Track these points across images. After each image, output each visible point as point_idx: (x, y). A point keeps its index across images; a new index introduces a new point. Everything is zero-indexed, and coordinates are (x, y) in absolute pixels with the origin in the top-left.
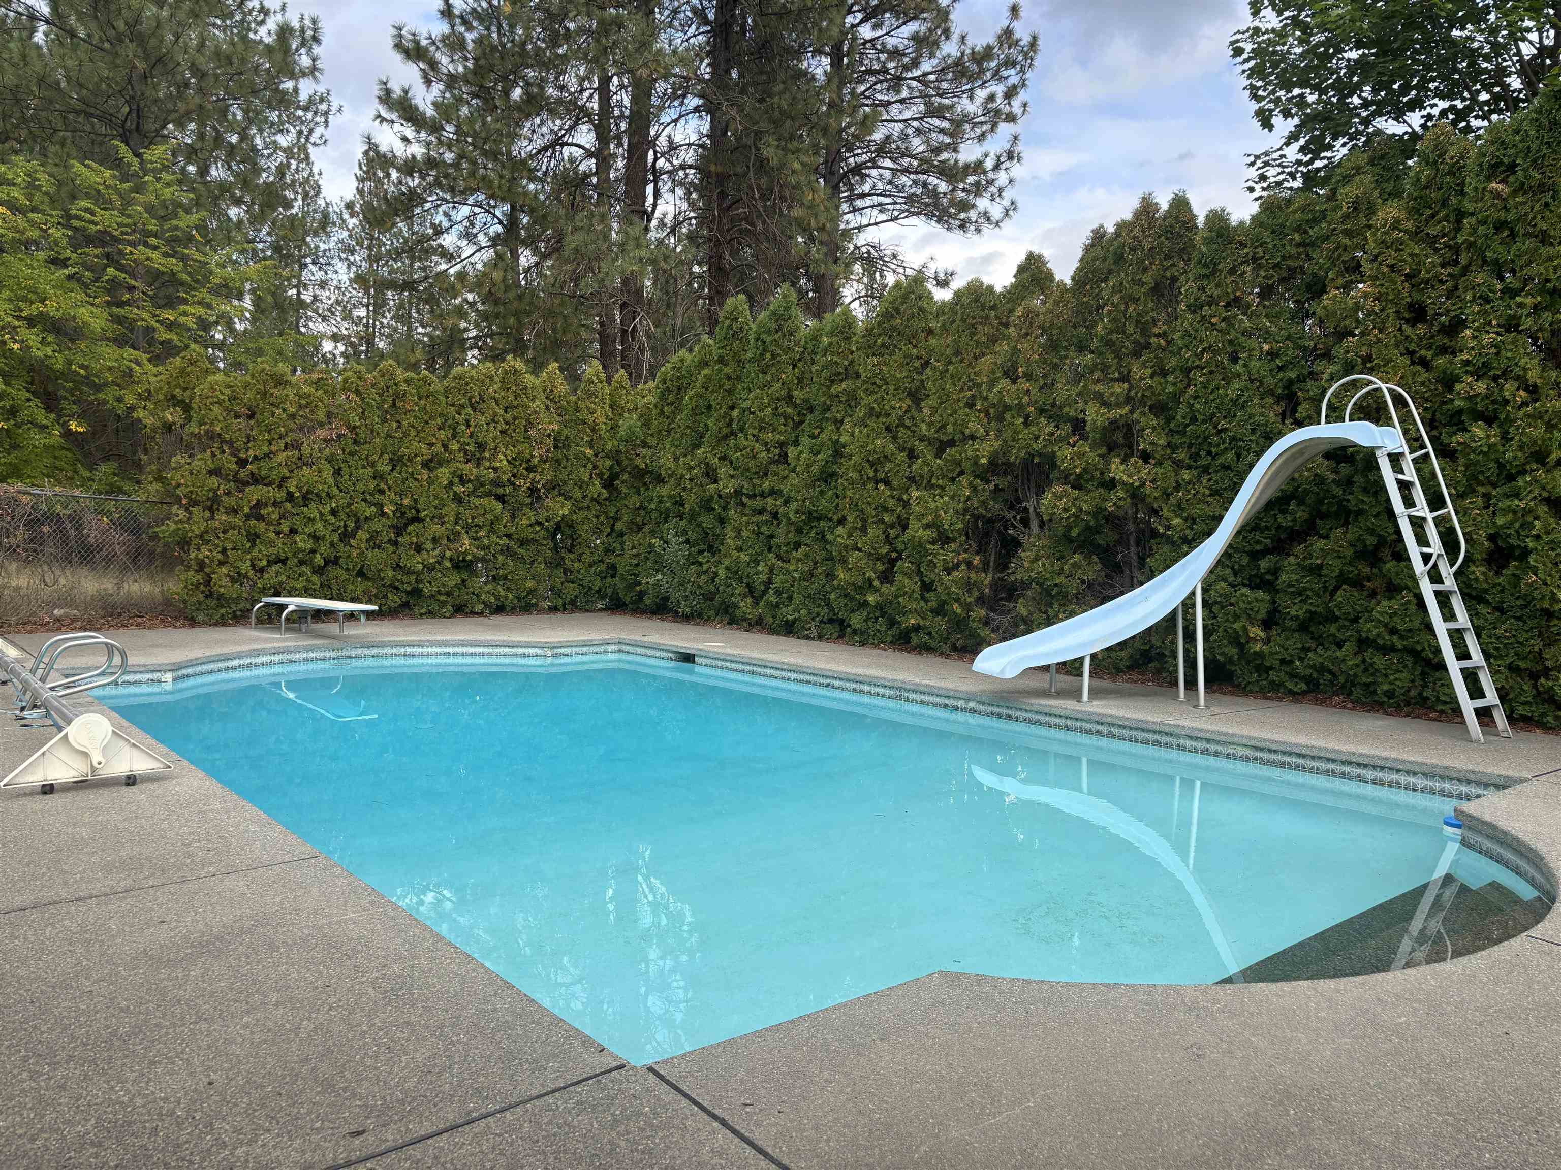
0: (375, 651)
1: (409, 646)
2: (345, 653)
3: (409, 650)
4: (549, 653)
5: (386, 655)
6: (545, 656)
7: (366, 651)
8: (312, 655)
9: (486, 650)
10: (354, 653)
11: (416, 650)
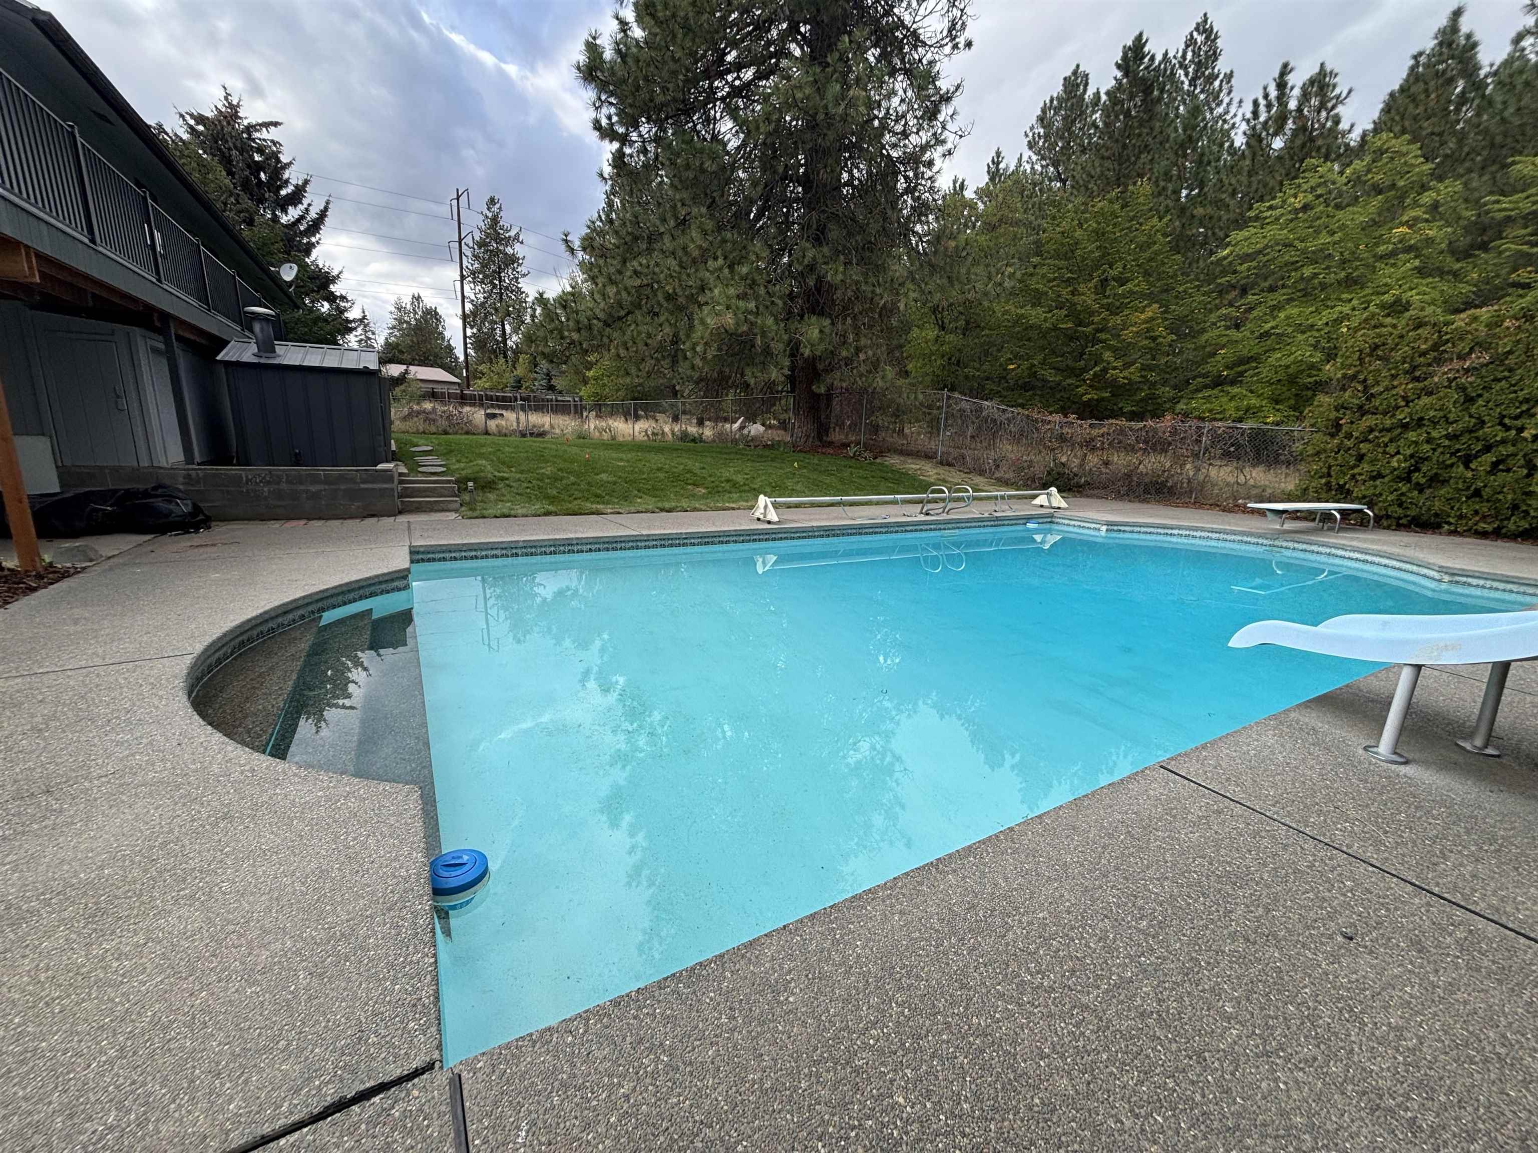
0: (1304, 546)
1: (1335, 548)
2: (1277, 543)
3: (1334, 551)
4: (1447, 578)
5: (1313, 552)
6: (1440, 581)
7: (1296, 545)
8: (1245, 539)
9: (1397, 564)
10: (1285, 544)
11: (1340, 552)
